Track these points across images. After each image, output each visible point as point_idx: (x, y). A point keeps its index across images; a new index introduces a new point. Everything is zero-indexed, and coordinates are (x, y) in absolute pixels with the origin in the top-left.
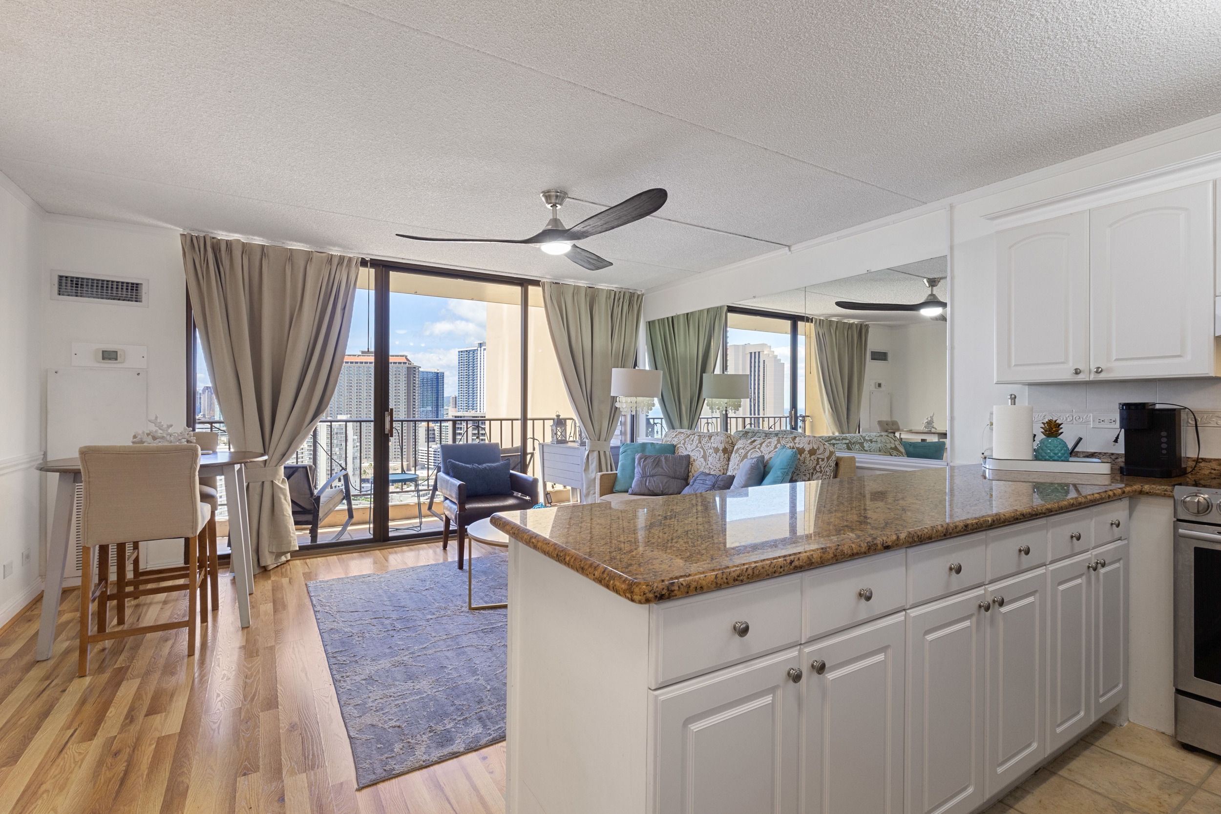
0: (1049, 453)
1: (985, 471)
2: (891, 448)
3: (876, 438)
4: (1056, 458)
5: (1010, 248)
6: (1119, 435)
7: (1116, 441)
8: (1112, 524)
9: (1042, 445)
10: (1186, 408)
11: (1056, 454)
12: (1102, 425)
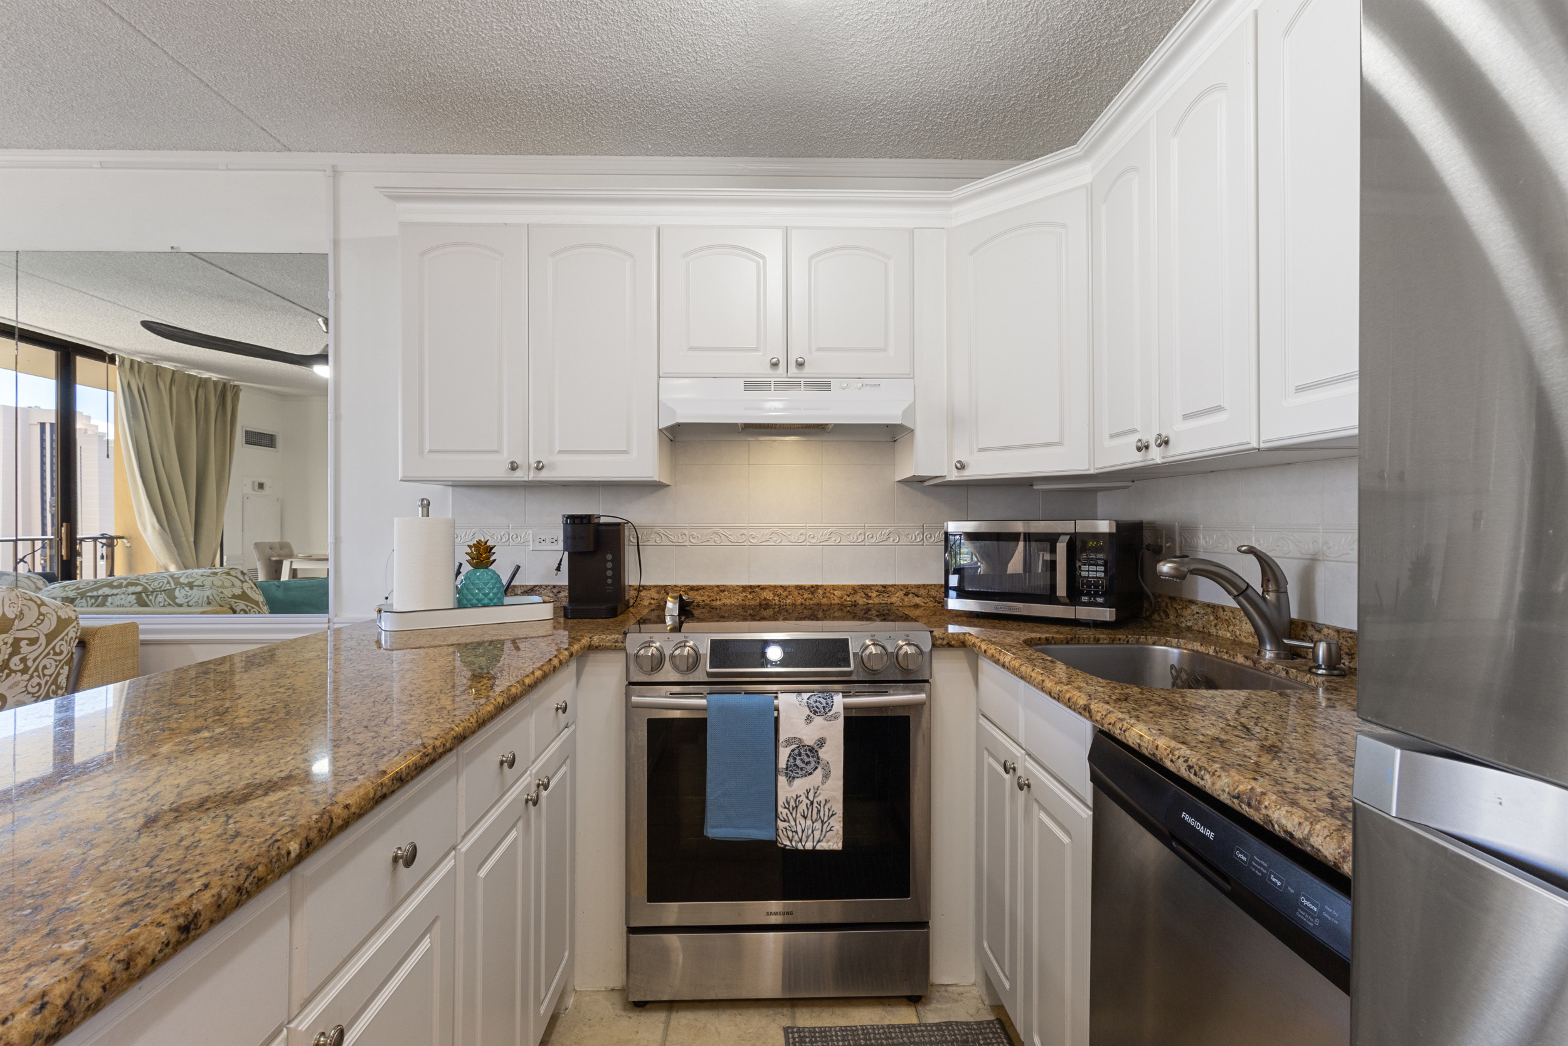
0: (477, 594)
1: (380, 634)
2: (234, 596)
3: (203, 578)
4: (486, 601)
5: (423, 254)
6: (561, 559)
7: (558, 569)
8: (557, 709)
9: (468, 581)
10: (629, 522)
11: (486, 595)
12: (543, 546)
